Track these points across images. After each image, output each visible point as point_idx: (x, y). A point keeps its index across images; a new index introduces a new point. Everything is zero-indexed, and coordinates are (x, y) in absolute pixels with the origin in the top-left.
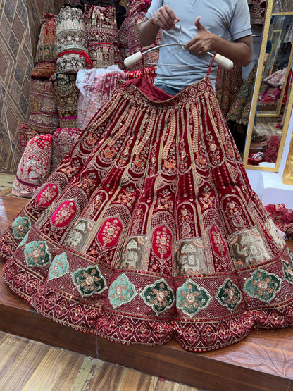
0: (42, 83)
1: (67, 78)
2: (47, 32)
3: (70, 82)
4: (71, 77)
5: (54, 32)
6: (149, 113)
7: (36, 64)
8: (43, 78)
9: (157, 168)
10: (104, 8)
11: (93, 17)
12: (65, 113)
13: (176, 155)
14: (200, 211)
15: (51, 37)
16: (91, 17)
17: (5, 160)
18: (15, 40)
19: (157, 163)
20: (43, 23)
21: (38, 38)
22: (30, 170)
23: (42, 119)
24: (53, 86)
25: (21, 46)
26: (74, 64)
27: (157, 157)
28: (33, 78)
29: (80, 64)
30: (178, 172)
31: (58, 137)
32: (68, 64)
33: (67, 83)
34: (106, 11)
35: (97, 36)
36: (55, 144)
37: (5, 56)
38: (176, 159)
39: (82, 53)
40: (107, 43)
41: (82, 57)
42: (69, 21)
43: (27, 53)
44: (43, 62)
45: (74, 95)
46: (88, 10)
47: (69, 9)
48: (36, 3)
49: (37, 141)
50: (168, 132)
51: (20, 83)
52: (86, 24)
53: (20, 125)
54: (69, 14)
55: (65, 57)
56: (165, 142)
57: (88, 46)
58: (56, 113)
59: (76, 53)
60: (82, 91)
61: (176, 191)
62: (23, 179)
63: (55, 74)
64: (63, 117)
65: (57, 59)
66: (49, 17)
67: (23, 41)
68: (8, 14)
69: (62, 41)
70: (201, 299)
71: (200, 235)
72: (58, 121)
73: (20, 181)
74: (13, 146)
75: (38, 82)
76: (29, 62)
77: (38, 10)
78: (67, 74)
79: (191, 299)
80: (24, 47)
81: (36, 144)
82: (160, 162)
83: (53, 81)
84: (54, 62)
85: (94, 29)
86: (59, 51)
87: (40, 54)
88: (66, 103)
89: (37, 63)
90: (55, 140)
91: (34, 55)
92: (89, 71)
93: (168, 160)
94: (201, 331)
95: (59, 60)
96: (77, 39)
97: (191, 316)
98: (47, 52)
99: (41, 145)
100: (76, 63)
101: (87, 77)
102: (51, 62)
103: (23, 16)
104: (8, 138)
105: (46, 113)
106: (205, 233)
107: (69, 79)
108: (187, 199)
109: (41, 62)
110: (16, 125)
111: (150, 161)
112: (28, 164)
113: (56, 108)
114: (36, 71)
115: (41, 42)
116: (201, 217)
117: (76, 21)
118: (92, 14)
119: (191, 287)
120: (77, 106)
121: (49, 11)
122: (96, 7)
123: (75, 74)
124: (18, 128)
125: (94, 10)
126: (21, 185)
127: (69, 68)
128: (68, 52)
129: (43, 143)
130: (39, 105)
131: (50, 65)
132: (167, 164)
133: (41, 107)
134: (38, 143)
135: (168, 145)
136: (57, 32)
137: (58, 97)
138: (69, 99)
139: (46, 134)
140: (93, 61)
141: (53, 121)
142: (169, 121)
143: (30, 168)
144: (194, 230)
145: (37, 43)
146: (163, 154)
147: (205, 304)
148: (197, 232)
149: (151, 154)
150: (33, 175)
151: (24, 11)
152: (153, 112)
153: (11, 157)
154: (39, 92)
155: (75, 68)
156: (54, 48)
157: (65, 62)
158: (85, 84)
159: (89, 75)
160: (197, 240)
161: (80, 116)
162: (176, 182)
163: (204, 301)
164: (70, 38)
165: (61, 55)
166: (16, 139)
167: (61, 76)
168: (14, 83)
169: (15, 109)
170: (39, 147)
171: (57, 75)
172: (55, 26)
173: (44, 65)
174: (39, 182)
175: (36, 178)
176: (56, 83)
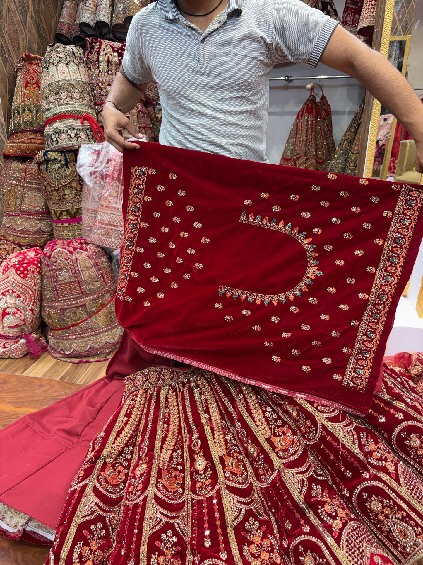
0: (21, 166)
1: (62, 158)
2: (27, 83)
3: (67, 164)
4: (69, 157)
5: (38, 84)
7: (10, 135)
8: (23, 158)
10: (118, 44)
11: (101, 59)
12: (61, 214)
15: (32, 91)
16: (98, 59)
20: (20, 68)
21: (12, 93)
22: (5, 314)
23: (23, 224)
24: (40, 170)
26: (73, 135)
28: (7, 157)
29: (82, 135)
31: (49, 257)
32: (63, 136)
33: (62, 166)
34: (121, 48)
36: (45, 269)
39: (86, 118)
41: (87, 124)
42: (62, 67)
44: (21, 132)
45: (74, 184)
46: (92, 47)
47: (61, 48)
48: (7, 38)
49: (14, 266)
52: (90, 69)
54: (62, 55)
55: (58, 124)
57: (95, 105)
58: (47, 213)
59: (77, 118)
60: (88, 181)
63: (41, 153)
64: (59, 221)
65: (44, 126)
66: (28, 59)
69: (52, 99)
72: (51, 226)
75: (16, 165)
77: (10, 48)
78: (62, 152)
81: (12, 271)
83: (39, 164)
84: (40, 131)
85: (103, 78)
86: (48, 115)
87: (15, 120)
88: (62, 198)
89: (12, 134)
90: (46, 261)
91: (7, 120)
92: (97, 147)
95: (48, 130)
96: (77, 95)
98: (27, 116)
99: (22, 273)
100: (76, 135)
101: (95, 157)
102: (36, 132)
105: (30, 213)
107: (66, 160)
109: (17, 132)
112: (1, 304)
113: (46, 205)
114: (11, 147)
115: (17, 101)
117: (72, 66)
118: (98, 53)
120: (80, 202)
121: (30, 50)
122: (105, 43)
123: (75, 152)
125: (103, 47)
127: (64, 142)
128: (61, 117)
129: (25, 269)
130: (19, 201)
131: (33, 136)
133: (21, 205)
134: (17, 269)
136: (43, 85)
137: (49, 188)
138: (67, 192)
139: (31, 247)
143: (5, 310)
150: (10, 320)
154: (17, 180)
155: (74, 142)
156: (38, 107)
157: (58, 132)
158: (93, 169)
159: (98, 153)
161: (86, 218)
164: (64, 95)
165: (50, 121)
167: (53, 155)
170: (19, 275)
171: (45, 154)
172: (38, 73)
173: (24, 138)
174: (22, 331)
175: (17, 326)
176: (43, 167)
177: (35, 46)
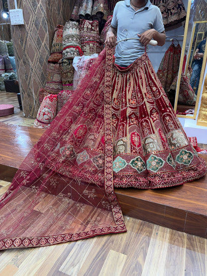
0: (54, 65)
1: (68, 62)
2: (58, 35)
3: (69, 64)
4: (70, 61)
5: (62, 36)
6: (118, 77)
7: (51, 54)
8: (55, 62)
9: (126, 104)
10: (92, 21)
11: (85, 27)
12: (66, 82)
13: (135, 96)
14: (152, 121)
15: (60, 38)
17: (31, 110)
18: (40, 40)
19: (126, 101)
20: (56, 30)
21: (53, 40)
22: (44, 114)
23: (53, 86)
24: (60, 66)
25: (43, 44)
27: (126, 98)
28: (49, 62)
29: (76, 54)
30: (138, 105)
31: (61, 95)
32: (69, 54)
34: (92, 23)
35: (87, 37)
36: (59, 100)
37: (34, 50)
38: (136, 98)
39: (77, 47)
40: (93, 41)
41: (77, 50)
42: (71, 29)
43: (46, 48)
44: (55, 53)
45: (71, 71)
46: (82, 23)
47: (71, 22)
48: (52, 19)
50: (130, 85)
51: (42, 65)
52: (80, 31)
53: (40, 90)
54: (71, 25)
55: (68, 50)
56: (129, 90)
57: (81, 43)
58: (61, 82)
59: (74, 47)
60: (76, 69)
61: (138, 114)
62: (40, 119)
63: (61, 60)
64: (65, 85)
66: (59, 27)
67: (44, 41)
68: (36, 26)
69: (66, 41)
70: (159, 163)
71: (154, 133)
72: (62, 87)
73: (38, 121)
74: (36, 102)
75: (52, 65)
76: (47, 53)
77: (53, 23)
78: (68, 59)
79: (154, 163)
80: (45, 44)
81: (48, 99)
82: (128, 101)
83: (60, 64)
84: (61, 53)
85: (85, 34)
86: (64, 46)
87: (53, 49)
88: (67, 76)
90: (59, 97)
91: (50, 49)
92: (80, 57)
93: (132, 99)
94: (162, 178)
95: (64, 52)
96: (75, 39)
97: (155, 172)
98: (57, 47)
100: (73, 53)
101: (79, 61)
102: (60, 53)
103: (45, 27)
104: (33, 97)
105: (55, 82)
106: (156, 132)
108: (145, 117)
109: (53, 53)
110: (38, 90)
111: (122, 101)
112: (43, 111)
113: (61, 79)
114: (51, 58)
115: (54, 42)
116: (153, 124)
117: (74, 29)
118: (84, 25)
119: (153, 158)
120: (73, 78)
121: (60, 24)
122: (87, 21)
123: (72, 59)
124: (39, 91)
126: (39, 123)
127: (69, 56)
128: (69, 47)
129: (52, 98)
132: (131, 101)
133: (52, 79)
134: (50, 98)
135: (131, 92)
136: (64, 36)
137: (62, 73)
138: (69, 74)
140: (84, 52)
141: (59, 87)
142: (129, 80)
144: (150, 131)
145: (52, 42)
146: (129, 96)
147: (161, 165)
148: (152, 132)
149: (122, 97)
150: (46, 117)
151: (45, 24)
152: (120, 76)
153: (34, 109)
154: (52, 70)
155: (72, 56)
156: (61, 45)
157: (67, 52)
158: (78, 65)
159: (80, 59)
160: (153, 136)
161: (74, 83)
162: (138, 110)
163: (161, 163)
164: (70, 39)
165: (65, 49)
166: (38, 97)
167: (65, 60)
168: (38, 65)
169: (38, 80)
170: (50, 100)
172: (62, 32)
173: (56, 55)
174: (49, 121)
175: (48, 119)
176: (61, 65)
177: (62, 23)
